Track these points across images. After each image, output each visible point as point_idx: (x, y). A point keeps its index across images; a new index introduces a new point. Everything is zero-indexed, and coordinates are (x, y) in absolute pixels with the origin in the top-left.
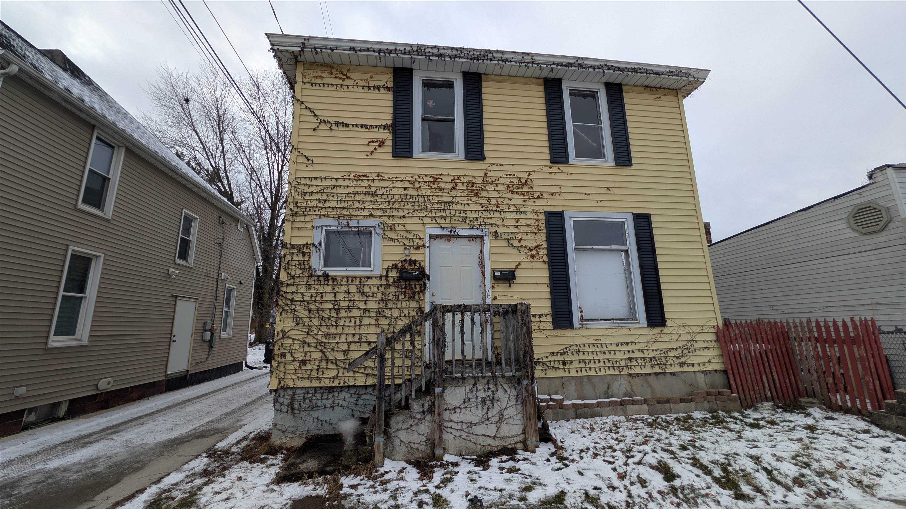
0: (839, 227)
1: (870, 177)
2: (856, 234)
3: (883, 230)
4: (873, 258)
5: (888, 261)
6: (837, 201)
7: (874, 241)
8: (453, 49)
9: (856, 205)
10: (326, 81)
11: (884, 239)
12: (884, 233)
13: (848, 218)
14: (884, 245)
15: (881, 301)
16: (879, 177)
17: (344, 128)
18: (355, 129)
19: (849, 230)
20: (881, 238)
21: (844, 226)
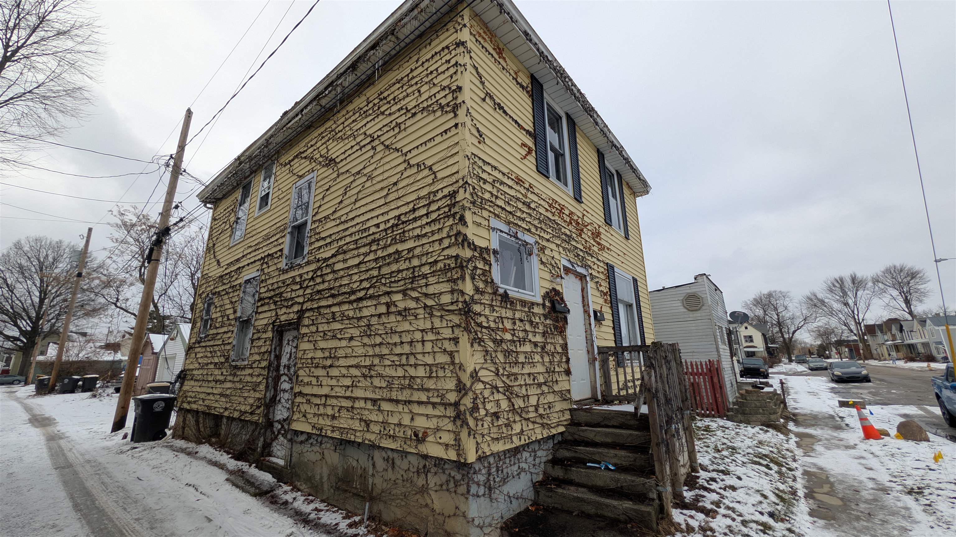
0: (677, 305)
1: (695, 279)
2: (685, 310)
3: (699, 310)
4: (694, 325)
5: (700, 328)
6: (677, 289)
7: (695, 315)
8: (579, 90)
9: (688, 293)
10: (486, 45)
11: (699, 315)
12: (699, 312)
13: (682, 300)
14: (699, 318)
15: (695, 351)
16: (700, 279)
17: (503, 115)
18: (511, 120)
19: (682, 307)
20: (698, 314)
21: (680, 304)
